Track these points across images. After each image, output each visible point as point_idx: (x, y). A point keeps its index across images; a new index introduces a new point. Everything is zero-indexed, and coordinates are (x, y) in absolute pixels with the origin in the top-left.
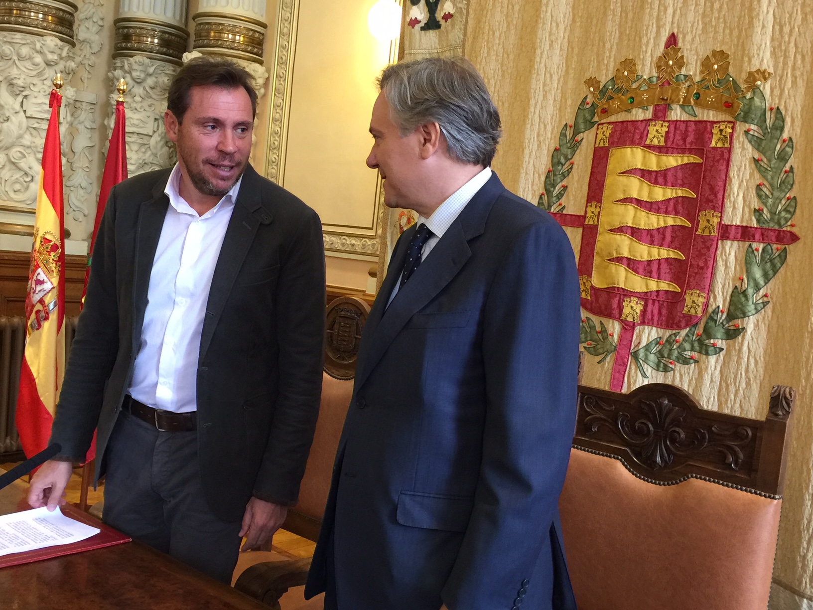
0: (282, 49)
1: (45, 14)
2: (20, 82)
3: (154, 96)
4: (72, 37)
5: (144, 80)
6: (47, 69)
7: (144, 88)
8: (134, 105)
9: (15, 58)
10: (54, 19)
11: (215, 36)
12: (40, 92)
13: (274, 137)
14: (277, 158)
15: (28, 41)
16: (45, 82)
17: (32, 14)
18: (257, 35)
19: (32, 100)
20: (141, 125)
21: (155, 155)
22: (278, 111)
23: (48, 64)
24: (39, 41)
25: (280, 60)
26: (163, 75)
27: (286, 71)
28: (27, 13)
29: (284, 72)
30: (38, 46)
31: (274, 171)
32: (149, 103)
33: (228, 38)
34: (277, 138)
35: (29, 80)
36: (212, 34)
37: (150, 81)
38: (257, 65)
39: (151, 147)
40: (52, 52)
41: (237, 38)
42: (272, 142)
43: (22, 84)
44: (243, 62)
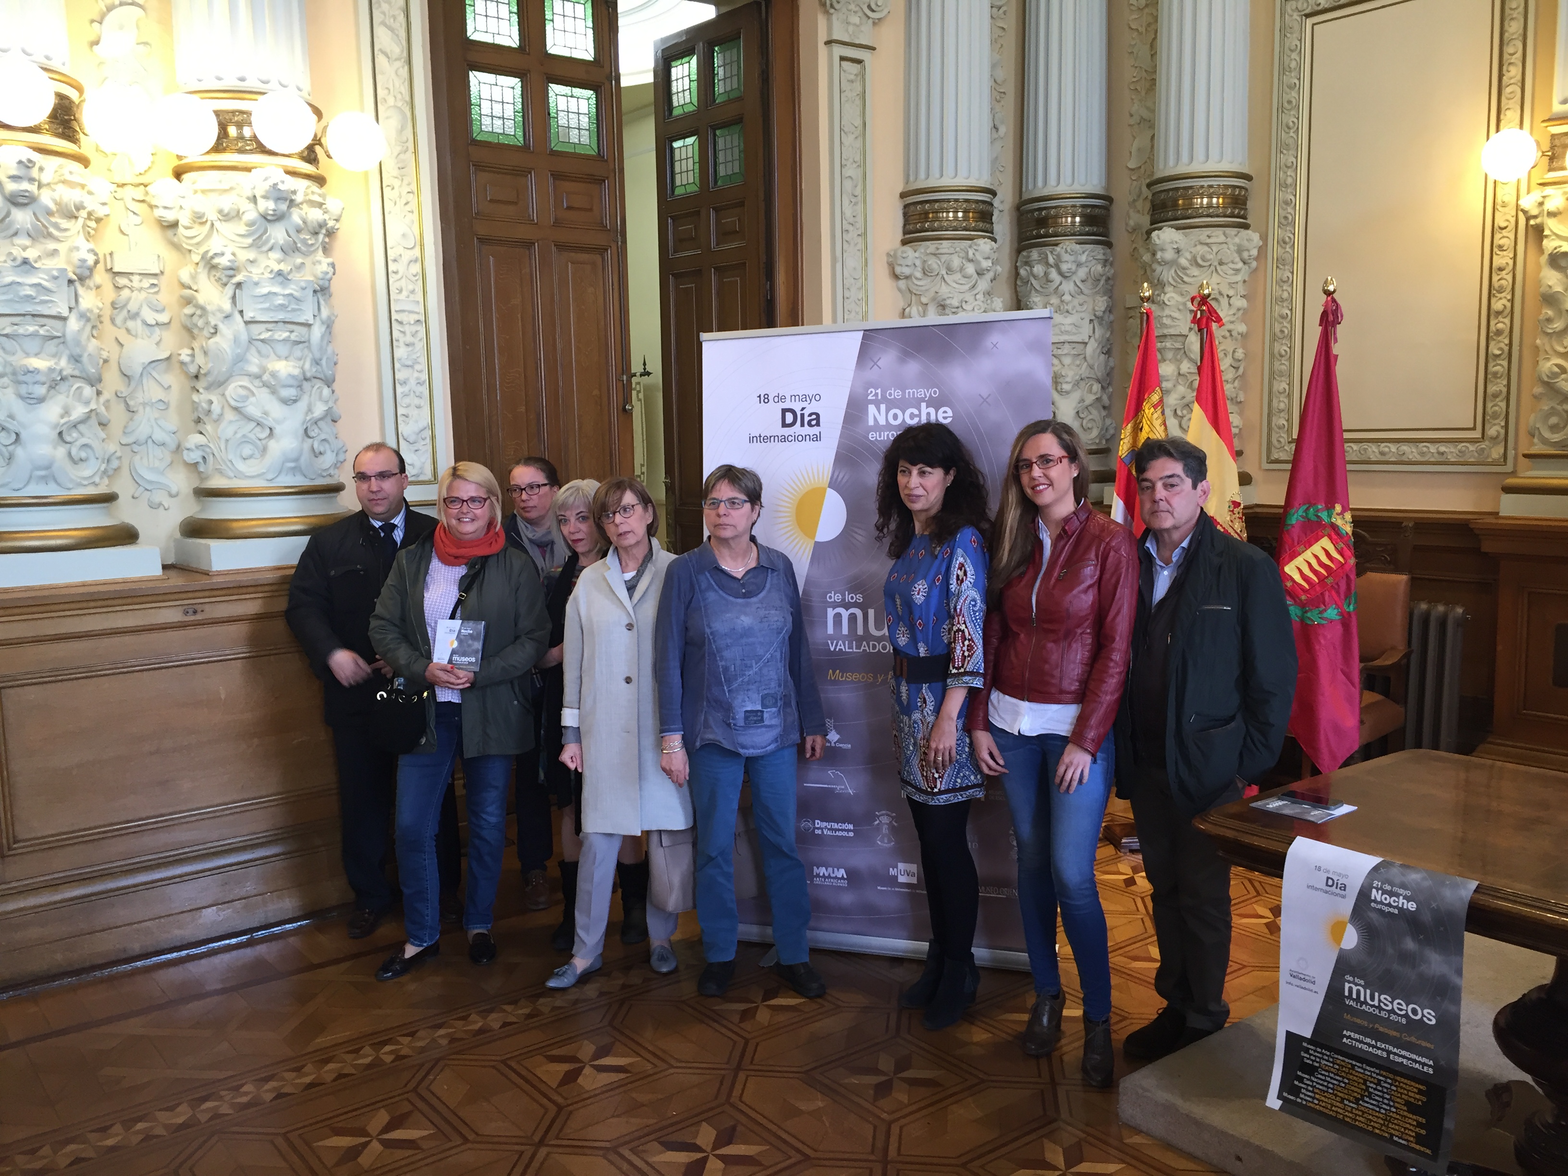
0: (1285, 206)
1: (965, 212)
2: (955, 303)
3: (1086, 291)
4: (992, 233)
5: (1074, 273)
6: (979, 282)
7: (1075, 282)
8: (1066, 307)
9: (944, 272)
10: (975, 215)
11: (1184, 204)
12: (973, 310)
13: (1281, 323)
14: (1288, 350)
15: (958, 249)
16: (978, 296)
17: (951, 214)
18: (1242, 192)
20: (1074, 330)
21: (1091, 367)
22: (1285, 288)
23: (980, 273)
24: (970, 247)
25: (1283, 221)
26: (1094, 262)
27: (1294, 234)
28: (945, 214)
29: (1292, 236)
30: (970, 253)
31: (1283, 367)
32: (1081, 302)
33: (1202, 202)
34: (1285, 324)
35: (961, 296)
36: (1180, 202)
37: (1082, 273)
38: (1249, 232)
39: (1088, 358)
40: (988, 258)
41: (1215, 200)
42: (1277, 330)
43: (956, 304)
44: (1229, 231)
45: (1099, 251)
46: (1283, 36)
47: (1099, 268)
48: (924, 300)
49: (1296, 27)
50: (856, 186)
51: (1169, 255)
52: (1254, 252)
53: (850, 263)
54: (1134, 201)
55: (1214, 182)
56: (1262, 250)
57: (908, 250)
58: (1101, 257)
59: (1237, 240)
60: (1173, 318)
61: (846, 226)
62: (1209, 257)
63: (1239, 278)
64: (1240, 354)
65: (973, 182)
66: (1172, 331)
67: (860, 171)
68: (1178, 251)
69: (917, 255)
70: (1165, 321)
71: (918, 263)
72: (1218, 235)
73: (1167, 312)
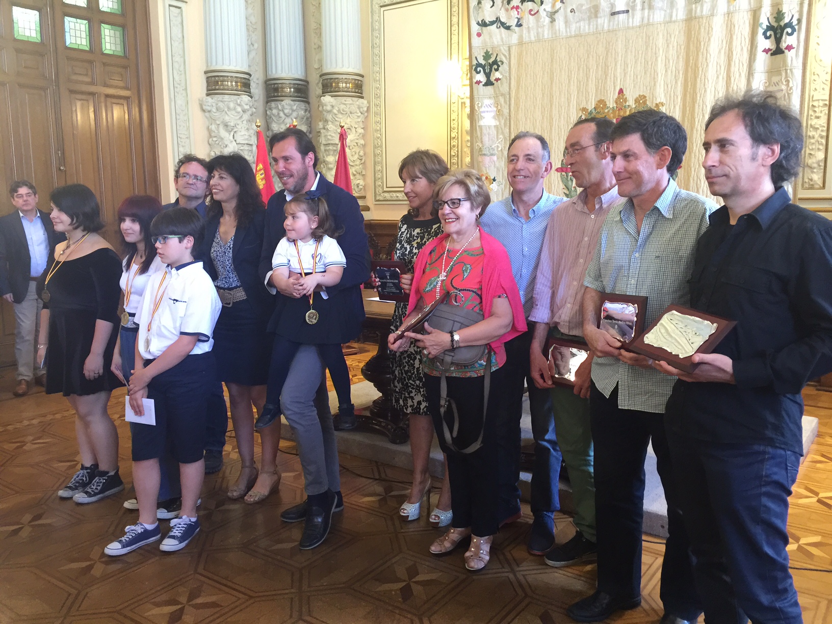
0: (376, 90)
1: (236, 82)
2: (232, 124)
4: (250, 93)
5: (291, 114)
6: (244, 115)
7: (291, 118)
9: (226, 110)
10: (241, 84)
11: (335, 86)
15: (233, 99)
16: (244, 122)
17: (229, 83)
18: (360, 82)
19: (239, 134)
23: (244, 111)
24: (239, 99)
25: (376, 96)
26: (300, 110)
28: (226, 83)
29: (379, 103)
30: (239, 101)
33: (343, 85)
35: (235, 122)
36: (333, 84)
37: (295, 114)
38: (363, 100)
40: (247, 104)
41: (348, 85)
44: (354, 98)
45: (303, 105)
46: (372, 15)
47: (302, 112)
48: (218, 122)
49: (377, 12)
50: (180, 66)
51: (329, 108)
52: (365, 109)
53: (179, 102)
54: (318, 83)
55: (347, 77)
56: (368, 108)
57: (209, 99)
58: (303, 107)
59: (357, 103)
60: (332, 136)
61: (176, 85)
62: (345, 110)
63: (359, 120)
64: (362, 153)
65: (239, 69)
66: (332, 142)
67: (182, 59)
68: (333, 106)
69: (213, 101)
70: (329, 137)
71: (214, 104)
72: (349, 100)
73: (329, 133)
